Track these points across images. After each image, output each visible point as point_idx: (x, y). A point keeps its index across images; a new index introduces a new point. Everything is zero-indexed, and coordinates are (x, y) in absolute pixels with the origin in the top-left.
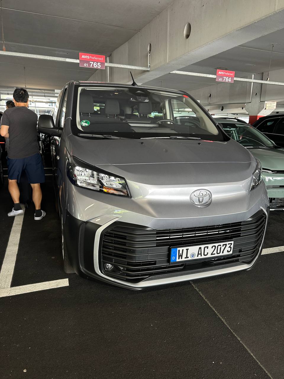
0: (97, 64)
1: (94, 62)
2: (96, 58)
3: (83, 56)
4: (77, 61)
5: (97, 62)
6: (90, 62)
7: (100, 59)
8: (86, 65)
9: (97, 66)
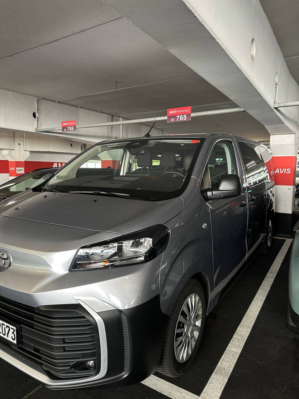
0: (183, 117)
1: (180, 115)
2: (182, 111)
3: (170, 112)
4: (166, 118)
5: (183, 115)
6: (177, 116)
7: (186, 111)
8: (173, 120)
9: (183, 118)
